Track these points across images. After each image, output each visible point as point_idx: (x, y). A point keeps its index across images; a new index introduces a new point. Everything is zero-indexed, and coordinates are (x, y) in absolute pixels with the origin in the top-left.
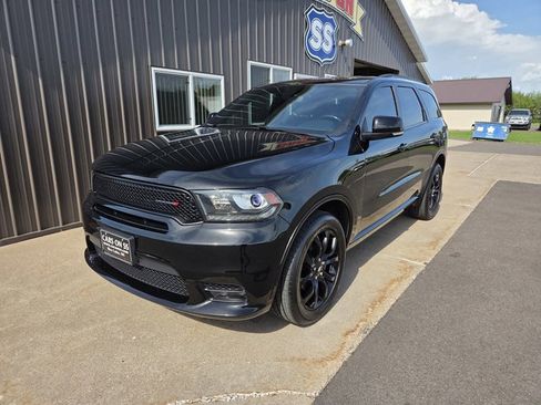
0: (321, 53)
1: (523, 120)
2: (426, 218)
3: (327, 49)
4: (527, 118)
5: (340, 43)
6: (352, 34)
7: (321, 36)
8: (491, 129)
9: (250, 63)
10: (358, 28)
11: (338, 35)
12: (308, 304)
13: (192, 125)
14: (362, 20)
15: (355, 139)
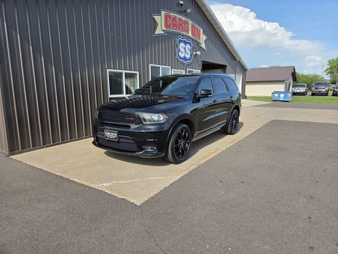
0: (185, 59)
1: (302, 90)
2: (232, 134)
3: (188, 56)
4: (304, 89)
5: (194, 53)
6: (200, 49)
7: (184, 51)
8: (282, 95)
9: (150, 65)
10: (203, 46)
11: (193, 50)
12: (178, 156)
13: (124, 95)
14: (205, 41)
15: (194, 98)
